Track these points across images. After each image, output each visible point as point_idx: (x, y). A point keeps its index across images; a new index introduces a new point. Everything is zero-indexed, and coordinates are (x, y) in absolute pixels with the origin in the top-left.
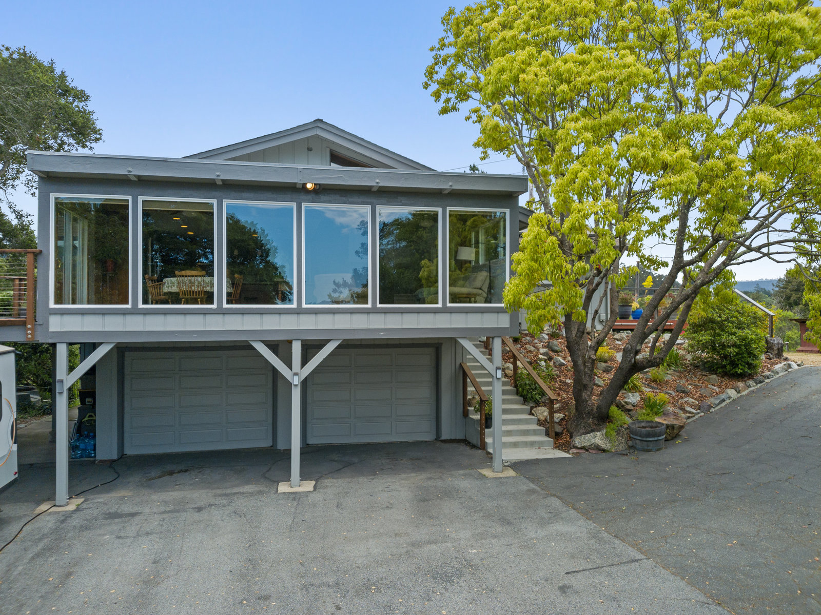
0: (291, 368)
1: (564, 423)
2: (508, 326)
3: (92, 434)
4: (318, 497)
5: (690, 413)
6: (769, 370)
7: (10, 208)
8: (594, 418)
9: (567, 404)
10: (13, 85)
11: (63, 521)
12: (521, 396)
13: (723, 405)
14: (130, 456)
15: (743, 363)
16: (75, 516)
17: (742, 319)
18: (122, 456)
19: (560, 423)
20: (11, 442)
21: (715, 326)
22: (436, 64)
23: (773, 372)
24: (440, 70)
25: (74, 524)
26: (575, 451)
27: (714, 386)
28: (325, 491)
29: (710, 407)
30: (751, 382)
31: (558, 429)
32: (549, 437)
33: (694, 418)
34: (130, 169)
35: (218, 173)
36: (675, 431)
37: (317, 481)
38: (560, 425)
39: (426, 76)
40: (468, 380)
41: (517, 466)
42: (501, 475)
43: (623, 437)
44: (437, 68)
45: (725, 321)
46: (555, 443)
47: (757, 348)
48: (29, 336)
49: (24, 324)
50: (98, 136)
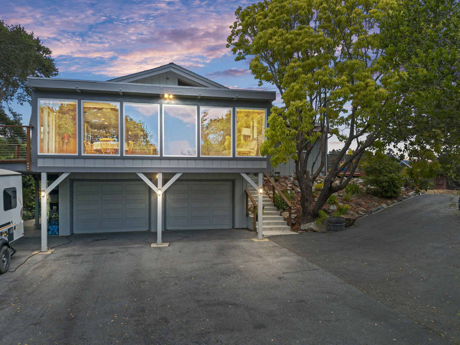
0: (157, 187)
1: (297, 219)
2: (266, 167)
3: (57, 223)
4: (170, 248)
5: (361, 214)
6: (406, 195)
7: (10, 111)
8: (311, 215)
9: (299, 210)
10: (14, 45)
11: (46, 257)
12: (276, 207)
13: (379, 211)
14: (76, 234)
15: (391, 191)
16: (51, 256)
17: (391, 168)
18: (72, 234)
19: (294, 219)
20: (21, 219)
21: (377, 172)
22: (233, 35)
23: (408, 196)
24: (235, 38)
25: (51, 258)
26: (301, 231)
27: (376, 202)
28: (174, 246)
29: (372, 212)
30: (395, 201)
31: (294, 222)
32: (289, 226)
33: (363, 217)
34: (77, 86)
35: (120, 89)
36: (351, 222)
37: (170, 243)
38: (295, 220)
39: (228, 41)
40: (249, 199)
41: (270, 237)
42: (261, 241)
43: (325, 225)
44: (233, 37)
45: (382, 169)
46: (291, 229)
47: (398, 183)
48: (28, 168)
49: (25, 162)
50: (56, 73)
